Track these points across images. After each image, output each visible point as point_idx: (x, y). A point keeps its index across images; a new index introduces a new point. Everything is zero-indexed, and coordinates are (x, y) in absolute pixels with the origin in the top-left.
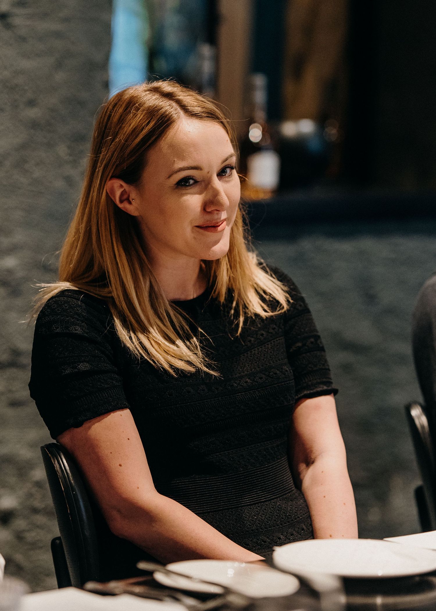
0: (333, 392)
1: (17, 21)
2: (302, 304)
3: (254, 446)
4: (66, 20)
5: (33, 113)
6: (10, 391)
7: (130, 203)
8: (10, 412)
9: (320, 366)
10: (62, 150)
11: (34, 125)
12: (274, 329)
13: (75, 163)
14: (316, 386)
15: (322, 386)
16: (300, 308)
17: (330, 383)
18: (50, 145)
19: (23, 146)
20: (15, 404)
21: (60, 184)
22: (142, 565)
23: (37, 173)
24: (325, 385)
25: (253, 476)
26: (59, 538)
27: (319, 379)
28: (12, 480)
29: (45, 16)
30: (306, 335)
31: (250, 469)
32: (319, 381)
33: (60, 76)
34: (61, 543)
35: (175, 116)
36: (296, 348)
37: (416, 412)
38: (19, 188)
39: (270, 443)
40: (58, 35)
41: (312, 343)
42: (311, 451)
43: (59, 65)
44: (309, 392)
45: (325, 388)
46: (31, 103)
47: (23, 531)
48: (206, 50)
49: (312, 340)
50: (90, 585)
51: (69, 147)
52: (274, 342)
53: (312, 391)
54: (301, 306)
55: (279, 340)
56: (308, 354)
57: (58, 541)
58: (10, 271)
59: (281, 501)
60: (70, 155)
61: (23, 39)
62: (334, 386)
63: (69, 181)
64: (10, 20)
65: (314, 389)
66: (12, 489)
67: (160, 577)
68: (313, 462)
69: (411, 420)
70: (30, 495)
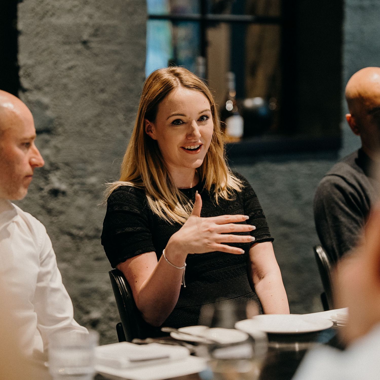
0: (271, 240)
1: (93, 45)
2: (252, 192)
3: (227, 268)
4: (121, 44)
5: (103, 96)
6: (95, 252)
7: (152, 132)
8: (96, 264)
9: (264, 225)
10: (121, 117)
11: (105, 103)
12: (237, 204)
13: (128, 124)
14: (263, 236)
15: (266, 236)
16: (252, 194)
17: (269, 235)
18: (113, 114)
19: (99, 115)
20: (98, 259)
21: (120, 136)
22: (164, 330)
23: (107, 130)
24: (268, 236)
25: (227, 284)
26: (120, 323)
27: (265, 233)
28: (98, 302)
29: (108, 42)
30: (256, 208)
31: (225, 281)
32: (264, 233)
33: (118, 75)
34: (122, 326)
35: (175, 86)
36: (251, 215)
37: (319, 250)
38: (97, 138)
39: (236, 266)
40: (116, 52)
41: (259, 213)
42: (262, 272)
43: (117, 69)
44: (259, 239)
45: (268, 237)
46: (102, 91)
47: (105, 331)
48: (200, 60)
49: (259, 211)
50: (135, 341)
51: (124, 115)
52: (237, 211)
53: (261, 239)
54: (252, 193)
55: (240, 210)
56: (258, 219)
57: (120, 325)
58: (93, 185)
59: (243, 297)
60: (125, 119)
61: (96, 55)
62: (272, 237)
63: (125, 134)
64: (89, 44)
65: (262, 238)
66: (98, 307)
67: (174, 335)
68: (263, 278)
69: (317, 255)
70: (108, 311)
